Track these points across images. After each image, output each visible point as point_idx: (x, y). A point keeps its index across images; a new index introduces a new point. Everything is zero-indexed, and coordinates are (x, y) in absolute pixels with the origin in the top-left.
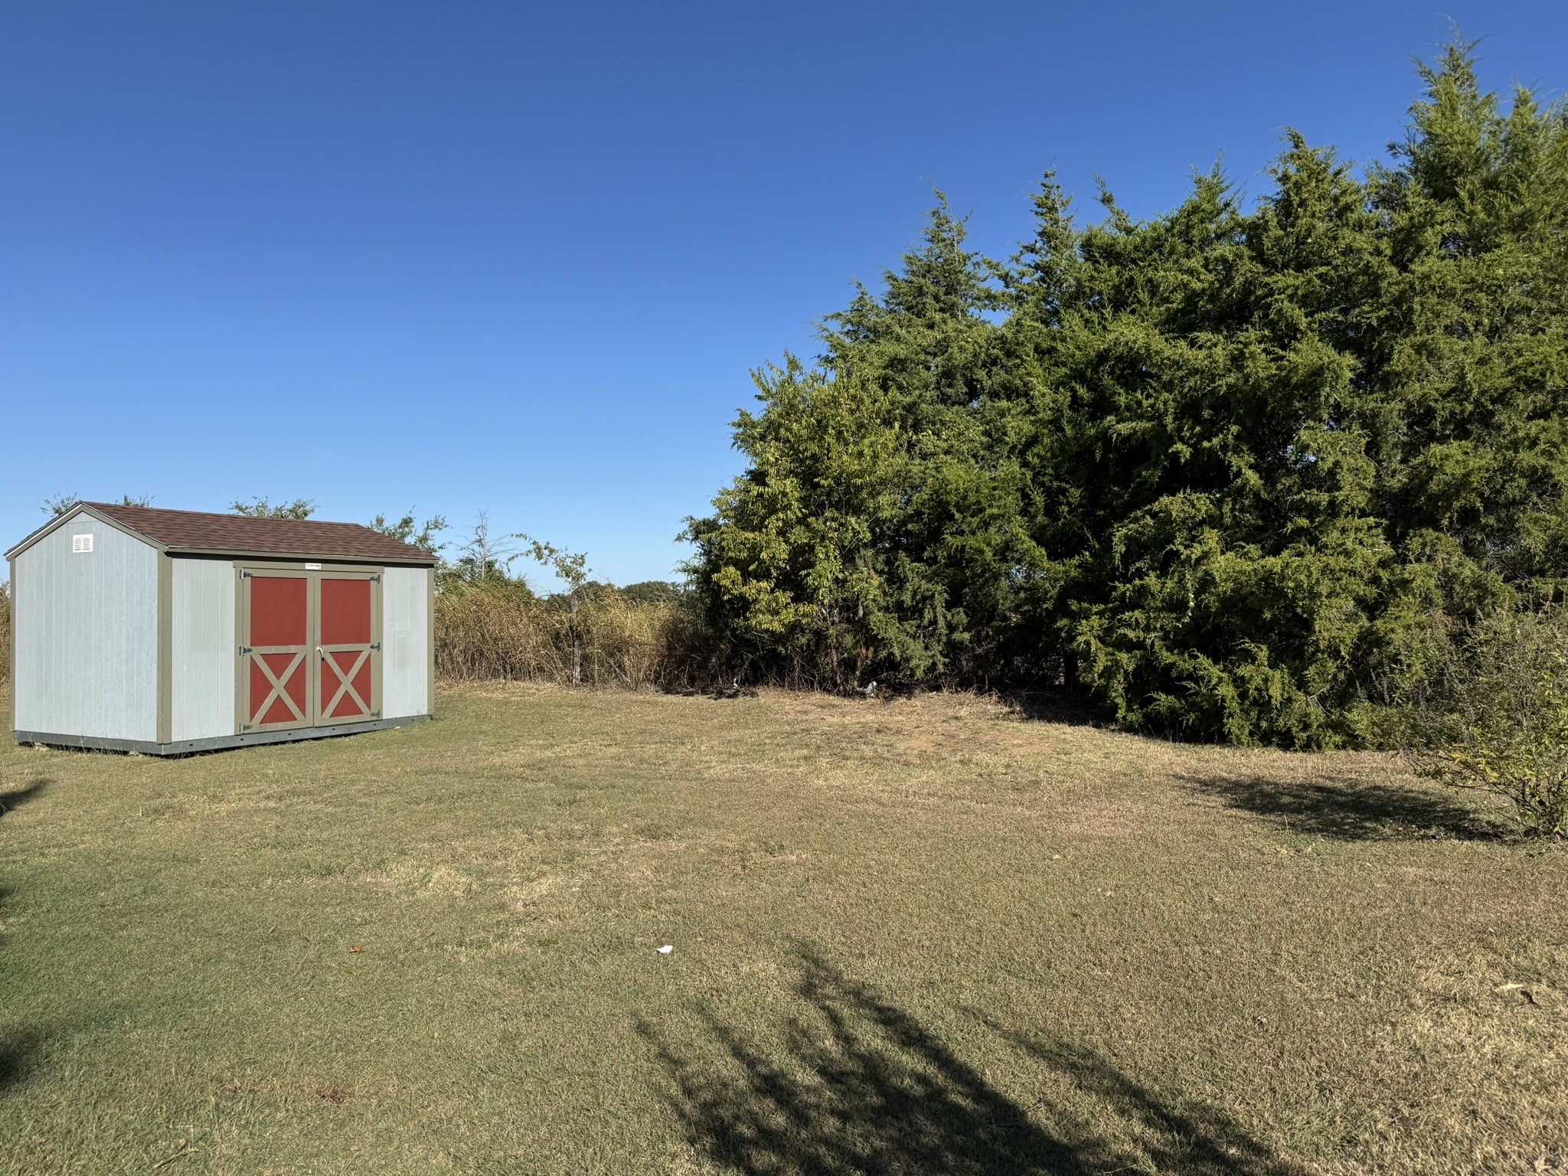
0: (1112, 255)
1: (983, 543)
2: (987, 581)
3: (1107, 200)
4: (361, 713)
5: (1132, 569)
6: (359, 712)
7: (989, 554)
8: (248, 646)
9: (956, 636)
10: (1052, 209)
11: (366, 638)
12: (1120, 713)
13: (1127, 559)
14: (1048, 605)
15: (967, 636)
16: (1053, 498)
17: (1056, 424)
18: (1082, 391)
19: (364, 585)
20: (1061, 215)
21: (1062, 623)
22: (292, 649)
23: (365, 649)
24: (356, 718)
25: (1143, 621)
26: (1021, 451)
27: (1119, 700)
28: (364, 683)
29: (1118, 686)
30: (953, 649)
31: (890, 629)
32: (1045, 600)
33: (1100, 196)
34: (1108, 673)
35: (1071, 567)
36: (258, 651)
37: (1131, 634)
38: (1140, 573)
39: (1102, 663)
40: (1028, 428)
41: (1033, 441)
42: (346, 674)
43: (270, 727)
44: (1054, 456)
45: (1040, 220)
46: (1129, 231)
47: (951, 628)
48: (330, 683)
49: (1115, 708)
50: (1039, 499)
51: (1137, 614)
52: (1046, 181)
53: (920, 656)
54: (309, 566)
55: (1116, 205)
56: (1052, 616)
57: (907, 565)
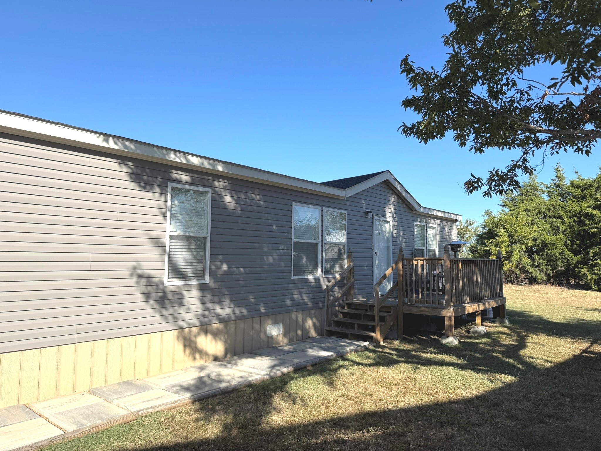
0: (579, 186)
1: (556, 252)
2: (556, 260)
3: (576, 172)
5: (594, 259)
7: (558, 254)
9: (548, 272)
10: (559, 171)
12: (593, 288)
13: (593, 256)
14: (573, 266)
15: (551, 272)
16: (572, 242)
17: (571, 227)
18: (576, 219)
20: (562, 172)
21: (576, 269)
25: (599, 269)
26: (563, 232)
27: (592, 285)
29: (593, 282)
30: (547, 274)
31: (532, 270)
32: (572, 265)
33: (574, 171)
34: (591, 280)
35: (579, 258)
37: (596, 272)
38: (596, 260)
39: (589, 278)
40: (564, 228)
41: (566, 230)
44: (571, 233)
45: (556, 174)
46: (582, 180)
47: (547, 270)
49: (592, 287)
50: (569, 243)
51: (597, 268)
52: (558, 165)
53: (540, 276)
55: (579, 174)
56: (574, 268)
57: (536, 257)
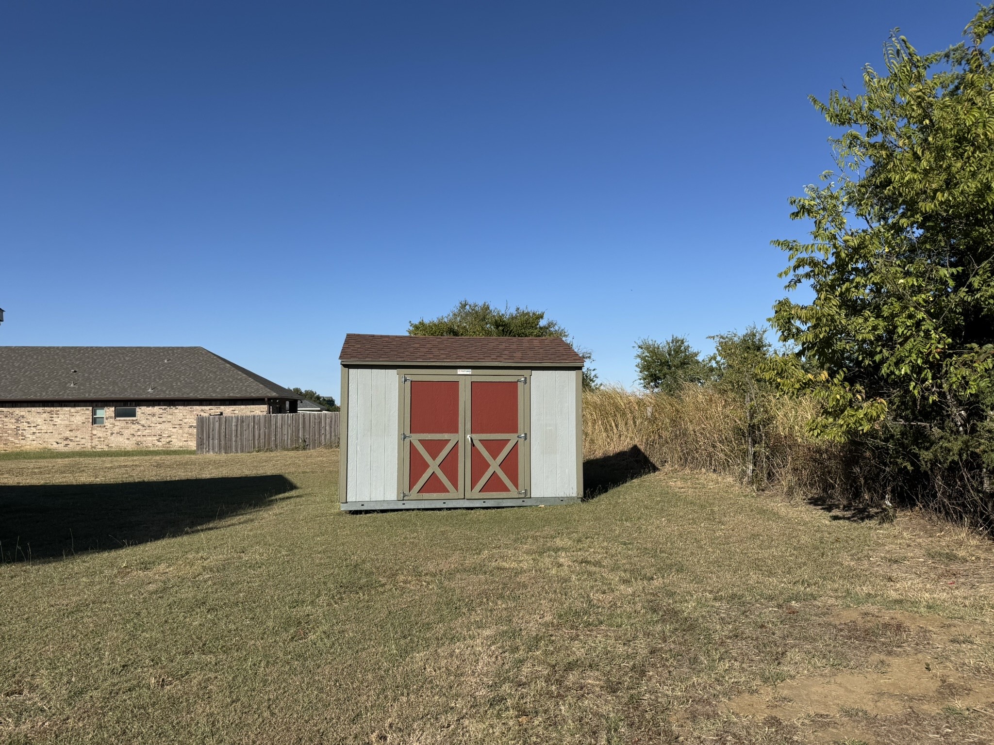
4: (509, 490)
6: (506, 489)
8: (408, 433)
11: (514, 429)
19: (513, 387)
22: (446, 436)
23: (513, 438)
24: (504, 494)
28: (511, 465)
36: (416, 438)
42: (495, 459)
43: (426, 495)
48: (479, 466)
54: (460, 372)
